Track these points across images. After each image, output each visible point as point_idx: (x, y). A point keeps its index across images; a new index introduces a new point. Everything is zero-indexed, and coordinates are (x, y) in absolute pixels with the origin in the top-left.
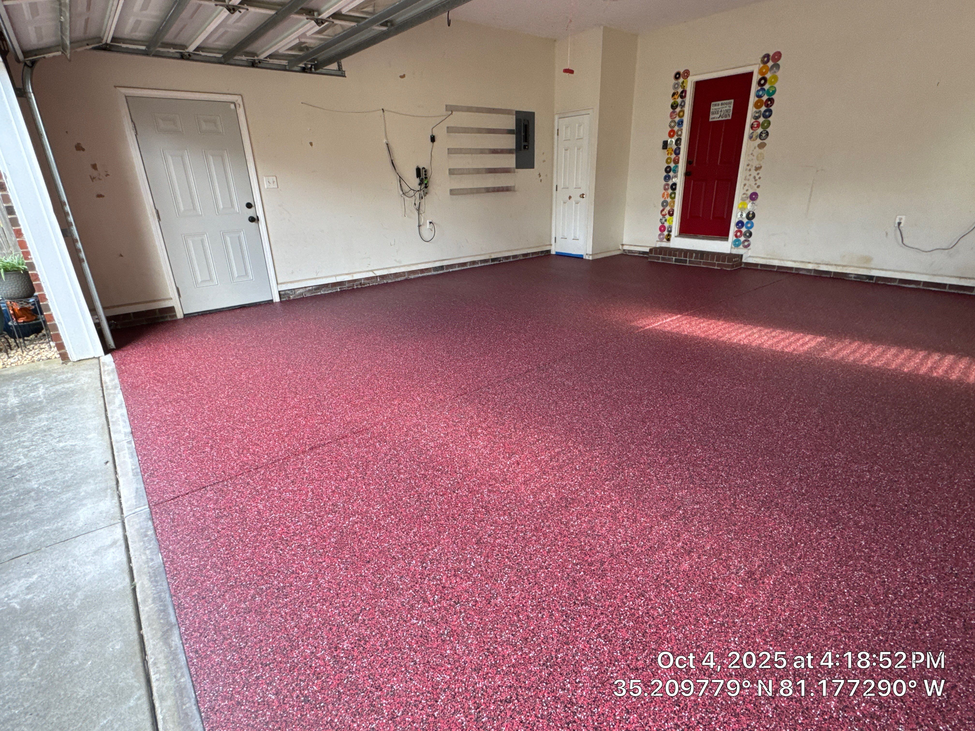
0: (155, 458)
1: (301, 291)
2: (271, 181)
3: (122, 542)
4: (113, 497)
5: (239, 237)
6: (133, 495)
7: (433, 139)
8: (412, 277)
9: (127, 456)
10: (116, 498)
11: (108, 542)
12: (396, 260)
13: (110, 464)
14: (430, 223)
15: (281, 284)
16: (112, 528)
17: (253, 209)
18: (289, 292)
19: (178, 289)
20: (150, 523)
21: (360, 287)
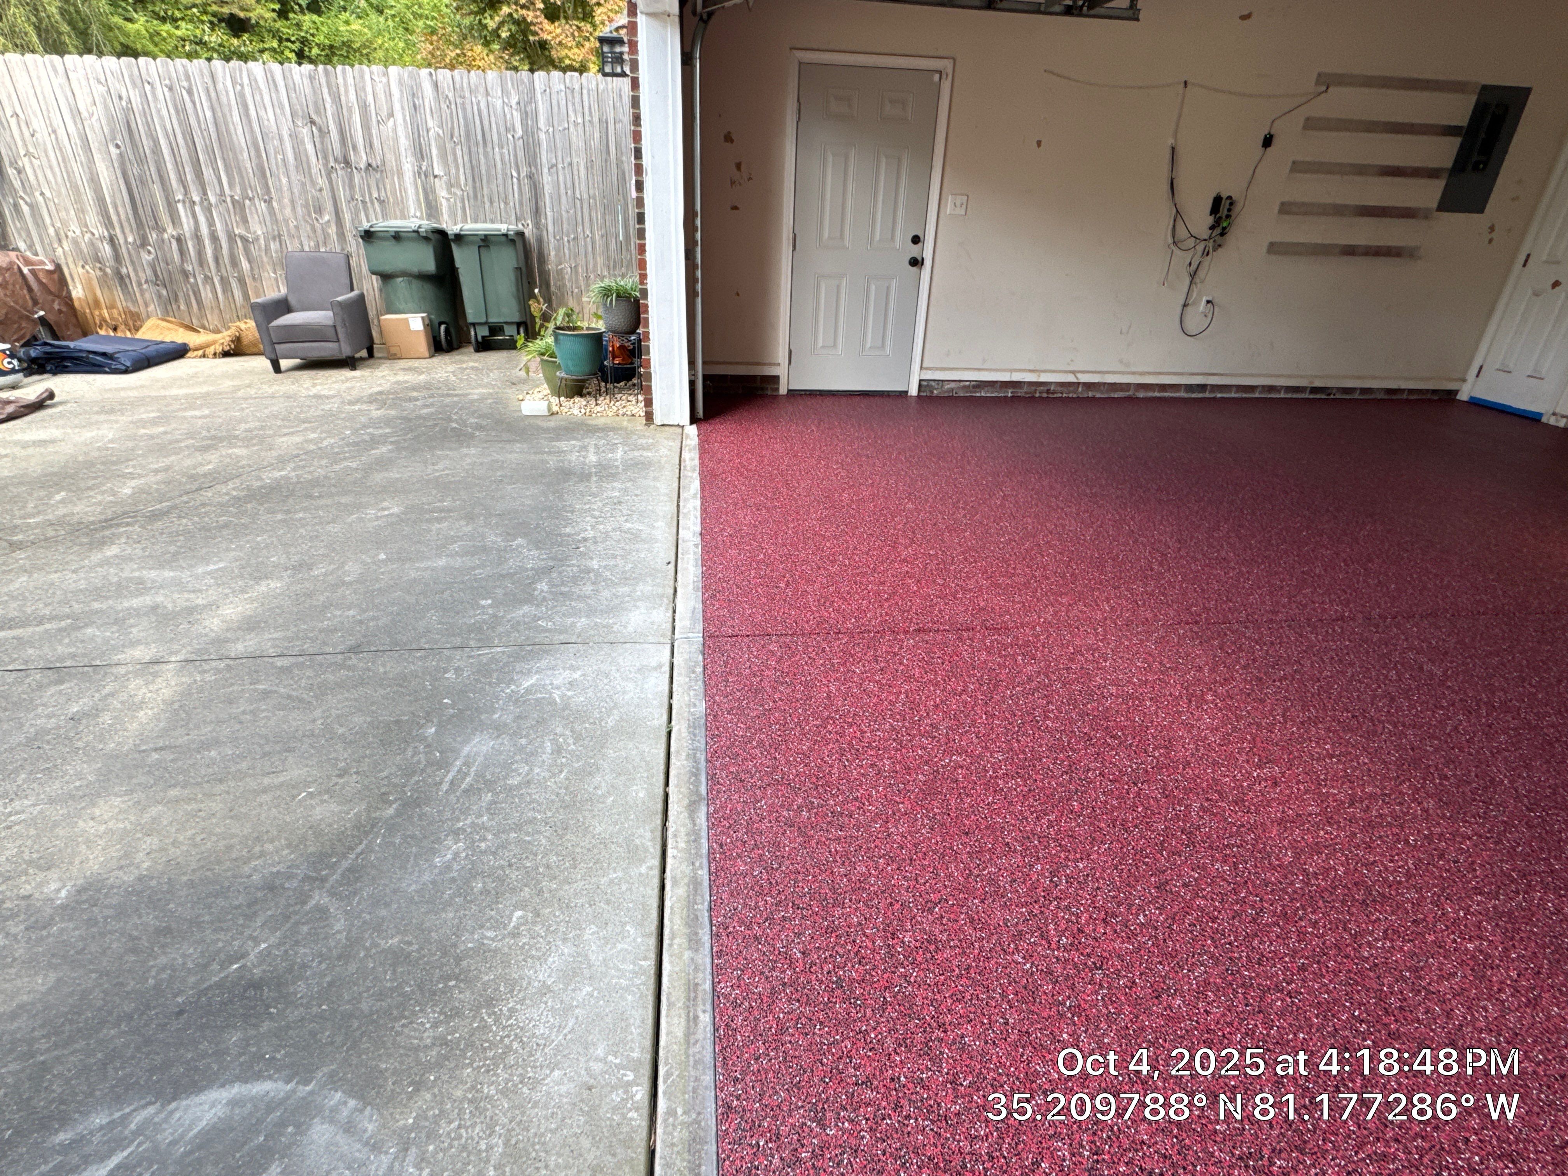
0: (720, 575)
1: (952, 385)
2: (958, 204)
3: (667, 668)
4: (667, 609)
5: (888, 288)
6: (689, 615)
7: (1268, 142)
8: (1141, 394)
9: (692, 562)
10: (671, 612)
11: (654, 664)
12: (1120, 361)
13: (671, 567)
14: (1208, 302)
15: (927, 369)
16: (661, 647)
17: (920, 244)
18: (933, 384)
19: (790, 352)
20: (701, 658)
21: (1045, 395)
